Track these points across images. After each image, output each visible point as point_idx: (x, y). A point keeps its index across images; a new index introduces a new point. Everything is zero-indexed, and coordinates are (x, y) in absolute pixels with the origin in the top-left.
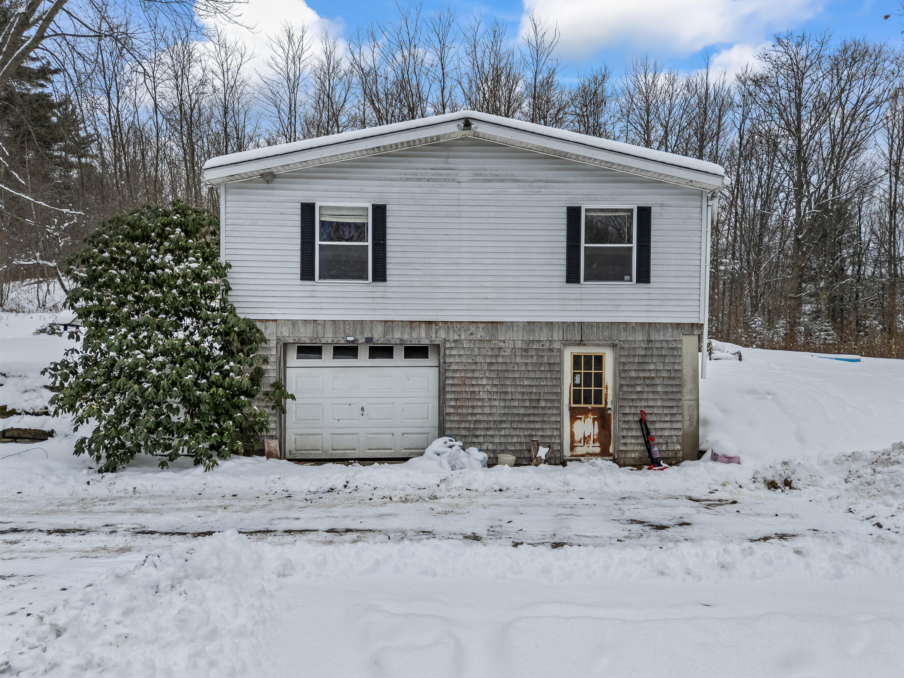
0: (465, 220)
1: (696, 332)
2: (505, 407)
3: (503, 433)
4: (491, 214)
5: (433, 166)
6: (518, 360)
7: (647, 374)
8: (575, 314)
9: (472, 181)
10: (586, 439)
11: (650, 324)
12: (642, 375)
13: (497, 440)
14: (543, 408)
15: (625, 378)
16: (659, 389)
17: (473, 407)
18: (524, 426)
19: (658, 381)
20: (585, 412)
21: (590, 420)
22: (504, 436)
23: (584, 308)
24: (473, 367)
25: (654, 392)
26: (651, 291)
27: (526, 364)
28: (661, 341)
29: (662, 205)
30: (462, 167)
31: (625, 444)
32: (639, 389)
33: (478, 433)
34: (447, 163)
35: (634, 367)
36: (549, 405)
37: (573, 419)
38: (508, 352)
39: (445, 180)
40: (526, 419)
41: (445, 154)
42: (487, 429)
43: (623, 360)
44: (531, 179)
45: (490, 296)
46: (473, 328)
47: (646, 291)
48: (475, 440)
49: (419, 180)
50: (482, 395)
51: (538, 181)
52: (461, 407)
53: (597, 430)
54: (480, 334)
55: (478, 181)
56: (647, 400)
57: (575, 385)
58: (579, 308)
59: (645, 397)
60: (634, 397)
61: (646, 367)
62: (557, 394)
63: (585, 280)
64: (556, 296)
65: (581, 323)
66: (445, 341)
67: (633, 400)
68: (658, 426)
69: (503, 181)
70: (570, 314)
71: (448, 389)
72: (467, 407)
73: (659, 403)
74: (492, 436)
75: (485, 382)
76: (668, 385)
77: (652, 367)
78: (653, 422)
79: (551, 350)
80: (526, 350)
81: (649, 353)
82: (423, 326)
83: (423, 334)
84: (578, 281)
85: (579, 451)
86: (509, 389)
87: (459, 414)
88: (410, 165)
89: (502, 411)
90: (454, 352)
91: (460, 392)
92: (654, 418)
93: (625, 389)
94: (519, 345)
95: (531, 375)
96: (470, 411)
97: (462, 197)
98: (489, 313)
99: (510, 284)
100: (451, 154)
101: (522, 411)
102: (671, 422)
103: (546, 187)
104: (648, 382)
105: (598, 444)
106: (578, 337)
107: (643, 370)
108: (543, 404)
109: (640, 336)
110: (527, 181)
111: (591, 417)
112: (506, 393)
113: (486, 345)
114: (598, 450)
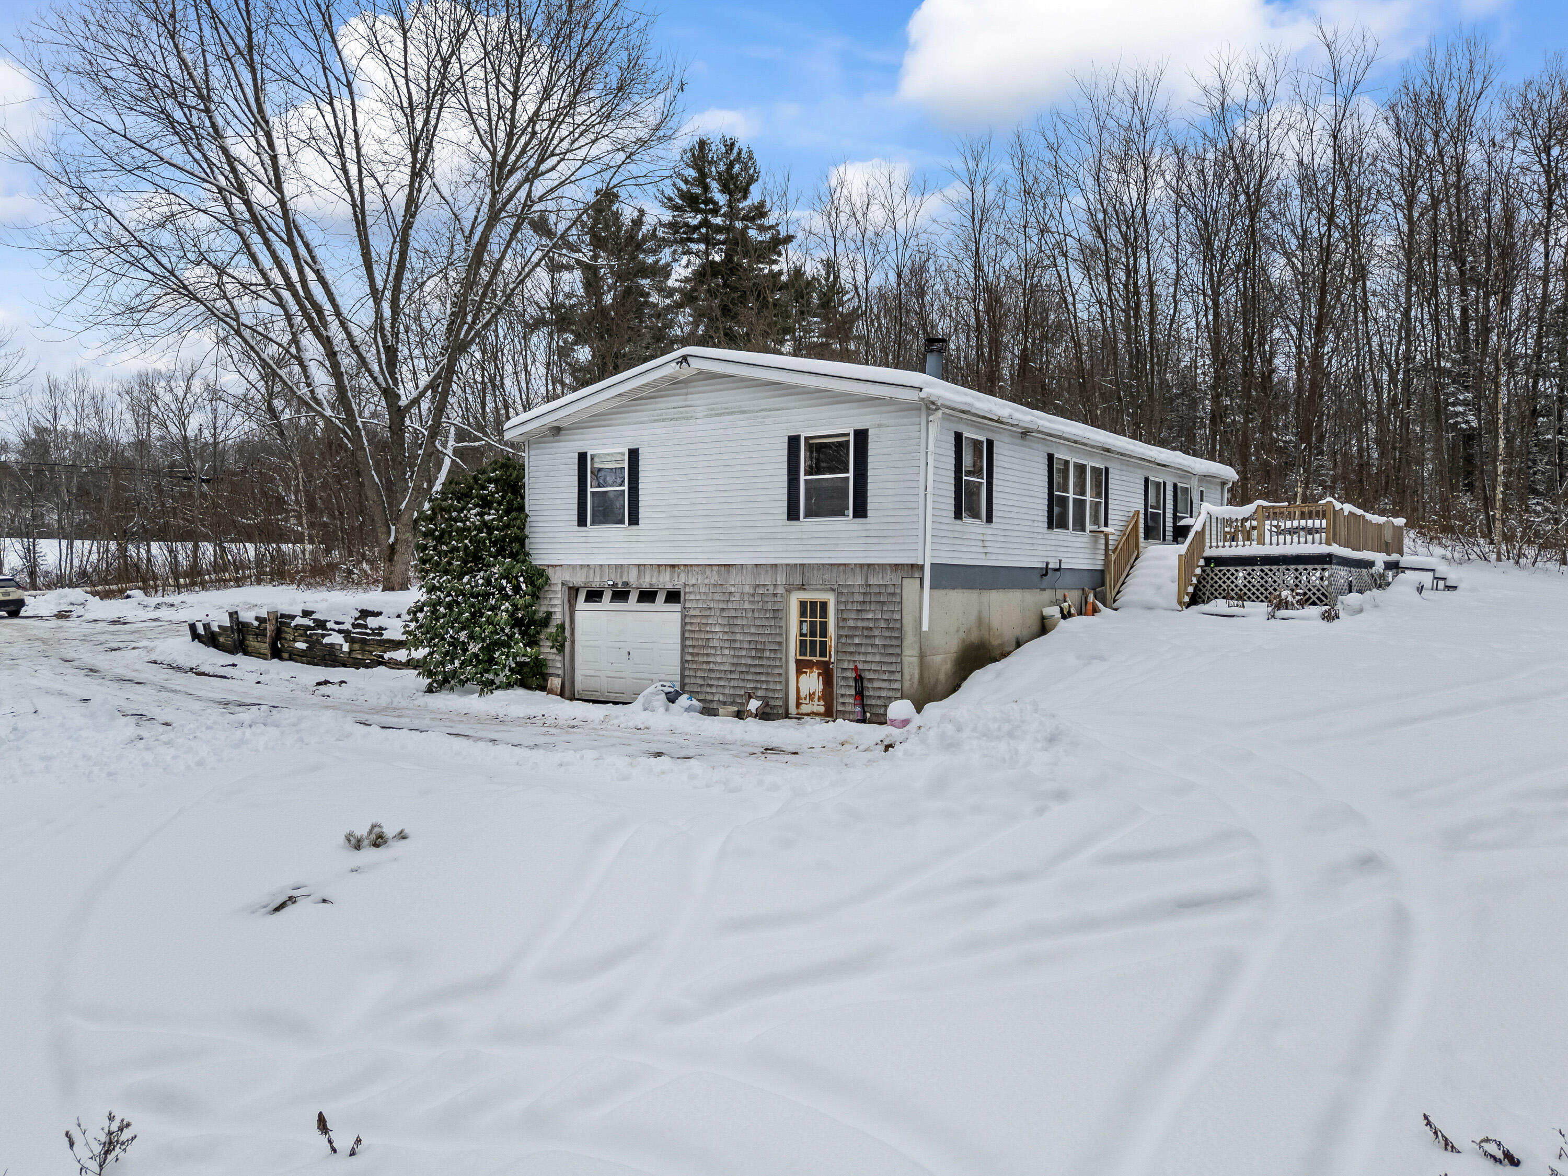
0: (701, 458)
1: (916, 575)
2: (734, 656)
3: (732, 684)
4: (722, 450)
5: (675, 404)
6: (747, 606)
7: (865, 624)
8: (797, 555)
9: (706, 416)
10: (811, 696)
11: (869, 565)
12: (860, 624)
13: (727, 691)
14: (768, 658)
15: (843, 628)
16: (877, 641)
17: (707, 655)
18: (750, 677)
19: (876, 632)
20: (810, 665)
21: (815, 674)
22: (734, 687)
23: (805, 548)
24: (707, 613)
25: (872, 645)
26: (869, 527)
27: (753, 610)
28: (880, 585)
29: (879, 426)
30: (698, 402)
31: (843, 703)
32: (857, 641)
33: (711, 683)
34: (686, 400)
35: (853, 615)
36: (772, 655)
37: (799, 672)
38: (737, 597)
39: (685, 418)
40: (753, 670)
41: (684, 391)
42: (719, 679)
43: (842, 607)
44: (756, 408)
45: (721, 537)
46: (708, 571)
47: (864, 527)
48: (708, 690)
49: (664, 420)
50: (716, 643)
51: (762, 410)
52: (698, 654)
53: (821, 687)
54: (714, 578)
55: (711, 416)
56: (865, 653)
57: (802, 635)
58: (800, 548)
59: (863, 649)
60: (852, 649)
61: (865, 616)
62: (780, 643)
63: (806, 516)
64: (779, 536)
65: (802, 565)
66: (685, 585)
67: (851, 653)
68: (876, 684)
69: (731, 413)
70: (792, 555)
71: (687, 635)
72: (703, 655)
73: (878, 658)
74: (724, 687)
75: (717, 629)
76: (886, 637)
77: (870, 616)
78: (871, 680)
79: (775, 595)
80: (753, 595)
81: (868, 599)
82: (669, 569)
83: (668, 579)
84: (798, 519)
85: (805, 709)
86: (738, 637)
87: (696, 662)
88: (659, 406)
89: (732, 661)
90: (692, 597)
91: (697, 639)
92: (872, 676)
93: (843, 640)
94: (747, 589)
95: (758, 622)
96: (705, 659)
97: (699, 434)
98: (721, 555)
99: (739, 524)
100: (690, 390)
101: (749, 661)
102: (890, 681)
103: (769, 417)
104: (866, 633)
105: (822, 703)
106: (799, 581)
107: (863, 619)
108: (767, 654)
109: (859, 580)
110: (753, 412)
111: (816, 671)
112: (735, 641)
113: (719, 590)
114: (822, 709)
